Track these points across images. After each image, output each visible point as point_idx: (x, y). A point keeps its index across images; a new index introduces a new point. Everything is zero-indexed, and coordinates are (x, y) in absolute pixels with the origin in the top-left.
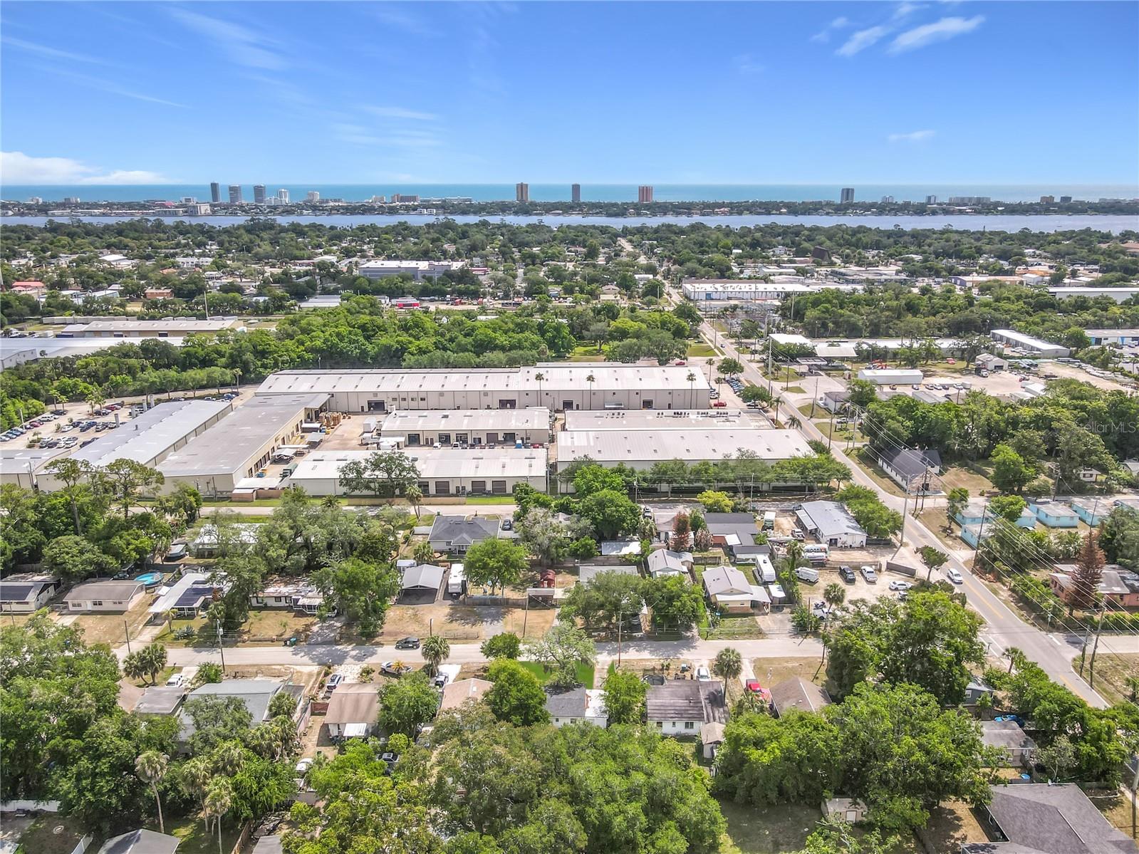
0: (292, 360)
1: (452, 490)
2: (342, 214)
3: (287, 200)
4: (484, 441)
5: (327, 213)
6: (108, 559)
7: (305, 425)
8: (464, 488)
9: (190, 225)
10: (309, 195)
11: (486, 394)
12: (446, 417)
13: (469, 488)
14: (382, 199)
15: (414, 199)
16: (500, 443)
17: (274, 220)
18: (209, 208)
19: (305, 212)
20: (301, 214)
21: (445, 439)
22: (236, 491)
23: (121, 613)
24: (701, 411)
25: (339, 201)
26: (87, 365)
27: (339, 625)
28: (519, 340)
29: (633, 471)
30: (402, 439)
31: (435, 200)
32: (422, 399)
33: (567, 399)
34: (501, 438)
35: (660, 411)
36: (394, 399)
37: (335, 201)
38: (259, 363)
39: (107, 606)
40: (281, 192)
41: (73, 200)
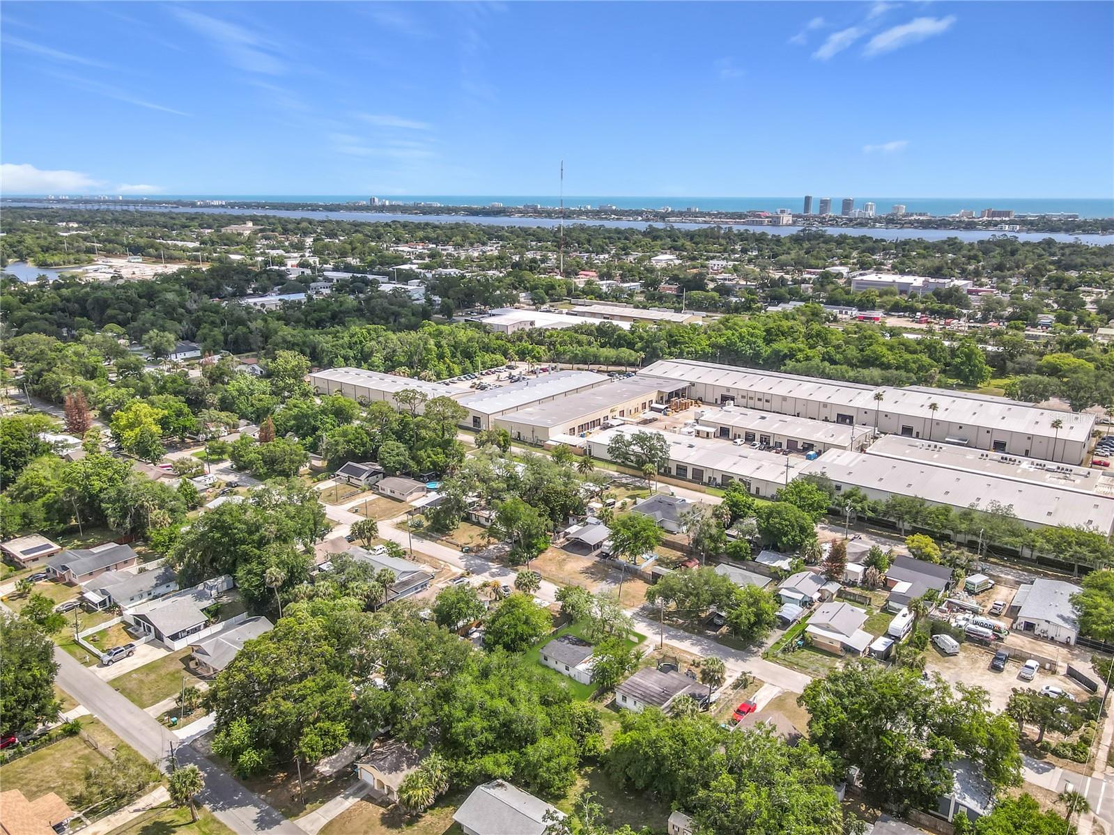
0: (697, 352)
1: (706, 479)
2: (916, 228)
3: (871, 213)
4: (784, 447)
5: (899, 226)
6: (412, 463)
7: (654, 405)
8: (715, 479)
9: (754, 234)
10: (894, 208)
11: (825, 405)
12: (763, 418)
13: (719, 481)
14: (972, 213)
15: (1007, 214)
16: (798, 451)
17: (825, 231)
18: (791, 218)
19: (878, 225)
20: (874, 227)
21: (749, 438)
22: (549, 442)
23: (401, 501)
24: (1037, 461)
25: (925, 215)
26: (552, 336)
27: (508, 549)
28: (907, 361)
29: (864, 498)
30: (712, 430)
31: (1032, 215)
32: (767, 401)
33: (908, 424)
34: (800, 447)
35: (985, 452)
36: (743, 397)
37: (920, 215)
38: (667, 351)
39: (396, 495)
40: (867, 206)
41: (693, 210)
